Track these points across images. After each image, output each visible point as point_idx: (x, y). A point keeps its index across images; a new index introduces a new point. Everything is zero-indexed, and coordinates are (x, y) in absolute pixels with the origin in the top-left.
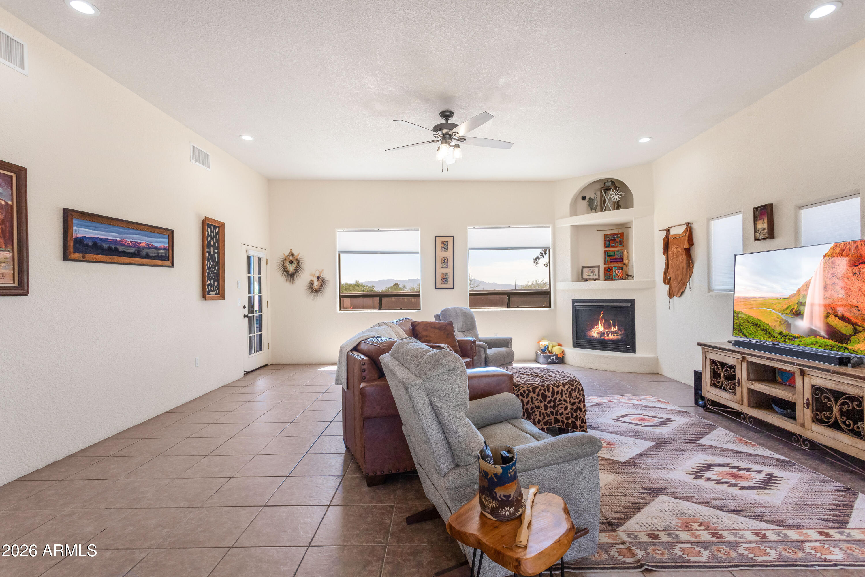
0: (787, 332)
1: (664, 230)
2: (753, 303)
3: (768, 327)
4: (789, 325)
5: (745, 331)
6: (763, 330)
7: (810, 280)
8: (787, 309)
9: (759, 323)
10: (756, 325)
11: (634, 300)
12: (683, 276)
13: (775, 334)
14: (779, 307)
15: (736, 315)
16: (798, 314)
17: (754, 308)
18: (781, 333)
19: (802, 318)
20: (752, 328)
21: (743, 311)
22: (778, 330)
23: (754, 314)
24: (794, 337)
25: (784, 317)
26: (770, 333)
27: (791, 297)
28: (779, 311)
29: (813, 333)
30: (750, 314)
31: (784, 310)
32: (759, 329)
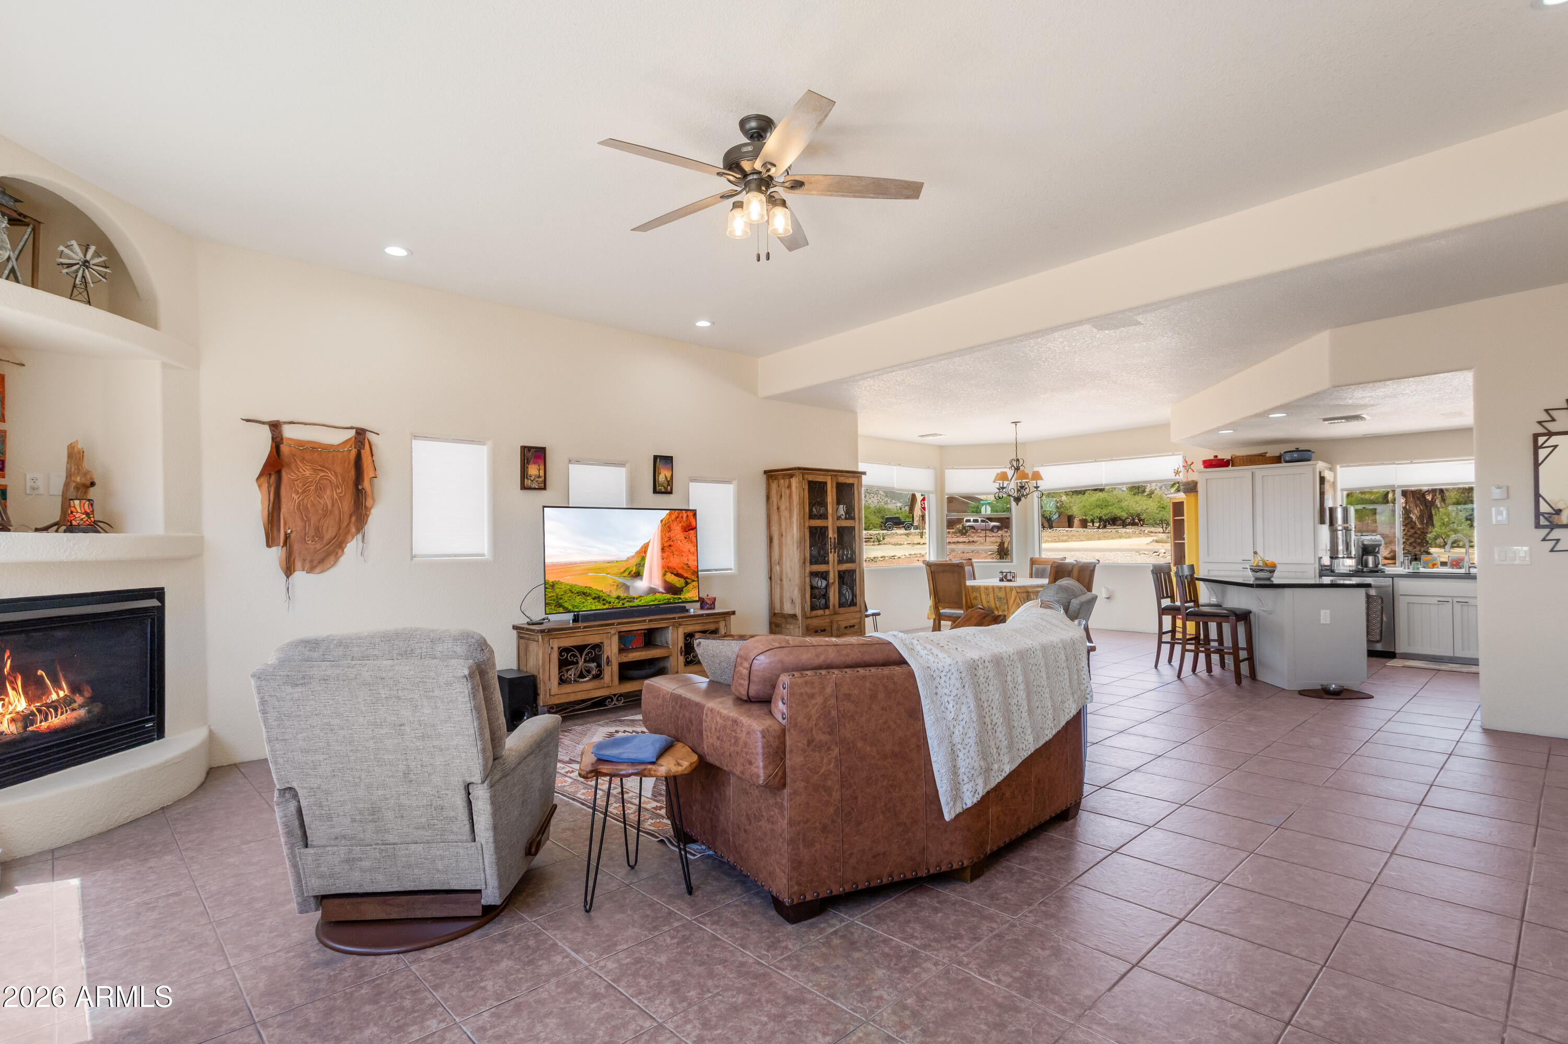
0: (626, 595)
1: (263, 423)
2: (578, 568)
3: (601, 594)
4: (627, 588)
5: (566, 605)
6: (594, 599)
7: (648, 543)
8: (625, 571)
9: (588, 591)
10: (584, 594)
11: (163, 589)
12: (339, 529)
13: (610, 600)
14: (615, 570)
15: (549, 586)
16: (638, 575)
17: (580, 574)
18: (618, 598)
19: (642, 579)
20: (578, 599)
21: (562, 580)
22: (614, 595)
23: (580, 582)
24: (634, 598)
25: (621, 580)
26: (604, 600)
27: (629, 559)
28: (615, 575)
29: (652, 591)
30: (574, 583)
31: (621, 573)
32: (588, 598)
